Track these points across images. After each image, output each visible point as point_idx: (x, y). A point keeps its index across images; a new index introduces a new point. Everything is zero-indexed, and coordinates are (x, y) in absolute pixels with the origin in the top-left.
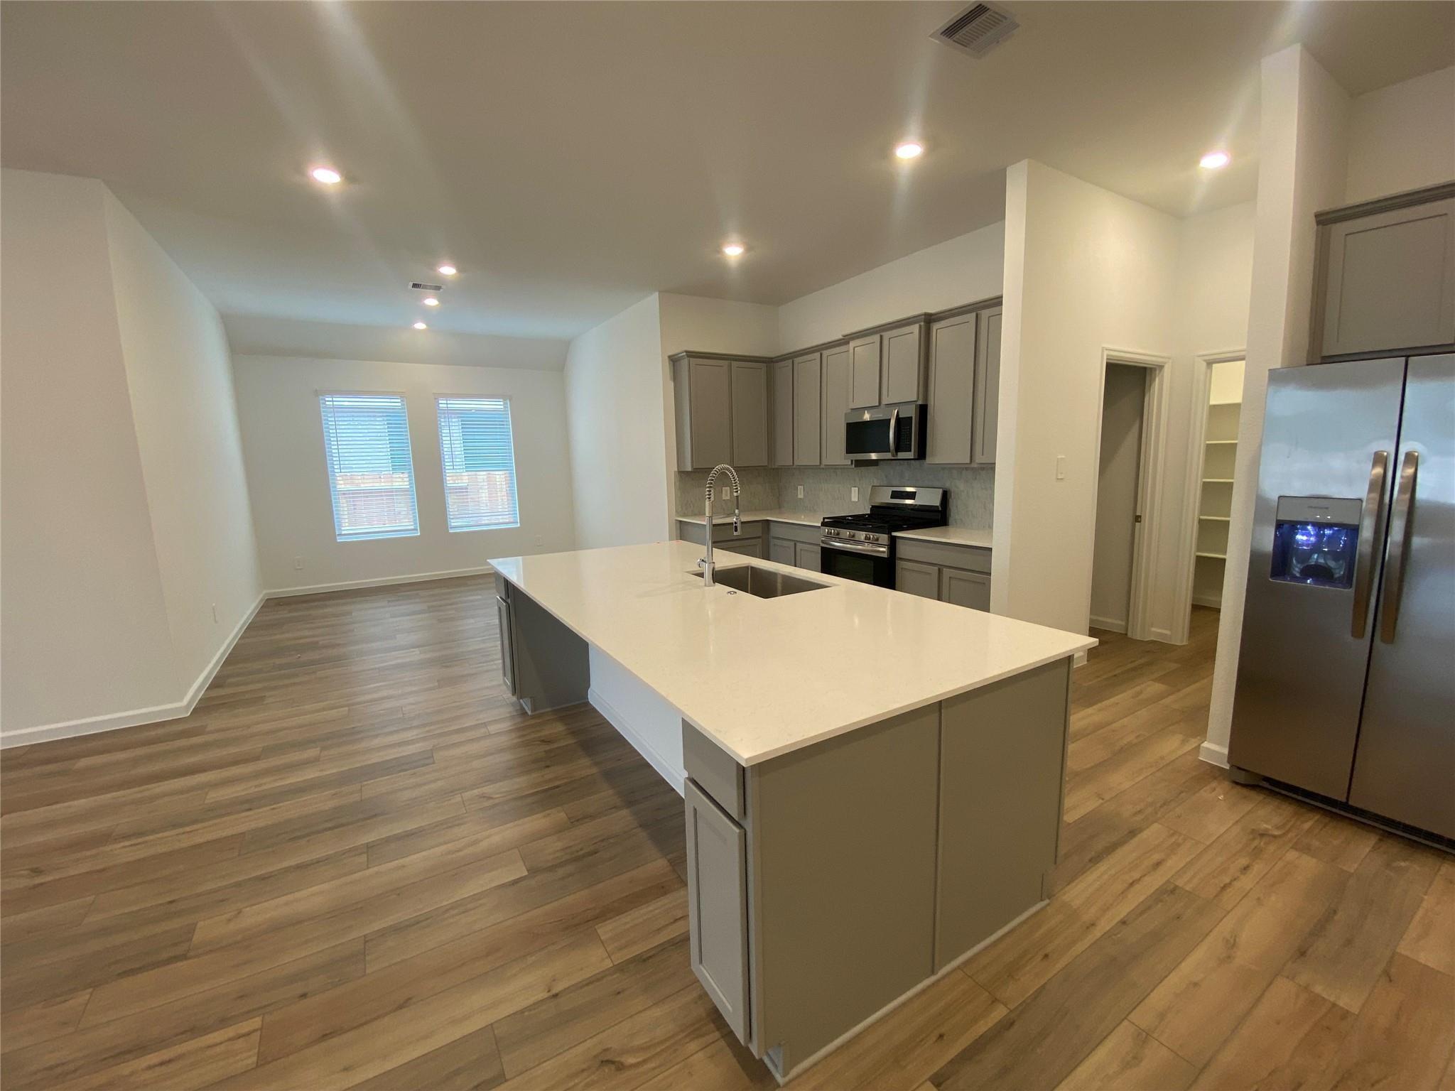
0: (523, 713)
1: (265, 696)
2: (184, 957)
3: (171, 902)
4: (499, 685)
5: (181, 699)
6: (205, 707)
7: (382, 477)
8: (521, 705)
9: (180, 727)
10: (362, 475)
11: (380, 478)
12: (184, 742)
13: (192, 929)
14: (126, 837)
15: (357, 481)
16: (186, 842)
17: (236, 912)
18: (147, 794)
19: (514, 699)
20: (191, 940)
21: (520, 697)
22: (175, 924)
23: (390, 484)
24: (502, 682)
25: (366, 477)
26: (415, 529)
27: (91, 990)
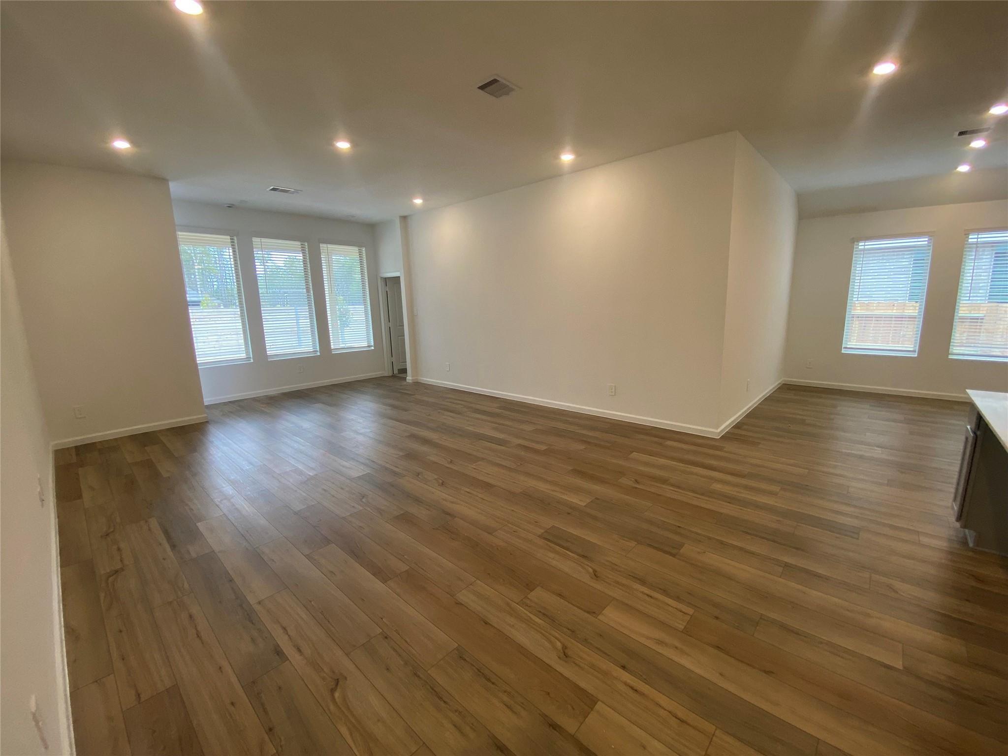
0: (964, 542)
1: (760, 443)
2: (674, 555)
3: (679, 527)
4: (947, 507)
5: (717, 428)
6: (728, 437)
7: (896, 305)
8: (965, 534)
9: (713, 443)
10: (878, 303)
11: (894, 305)
12: (711, 452)
13: (682, 545)
14: (672, 485)
15: (872, 308)
16: (695, 502)
17: (703, 551)
18: (688, 470)
19: (958, 525)
20: (680, 550)
21: (964, 526)
22: (677, 538)
23: (901, 311)
24: (950, 505)
25: (881, 305)
26: (914, 351)
27: (636, 543)
